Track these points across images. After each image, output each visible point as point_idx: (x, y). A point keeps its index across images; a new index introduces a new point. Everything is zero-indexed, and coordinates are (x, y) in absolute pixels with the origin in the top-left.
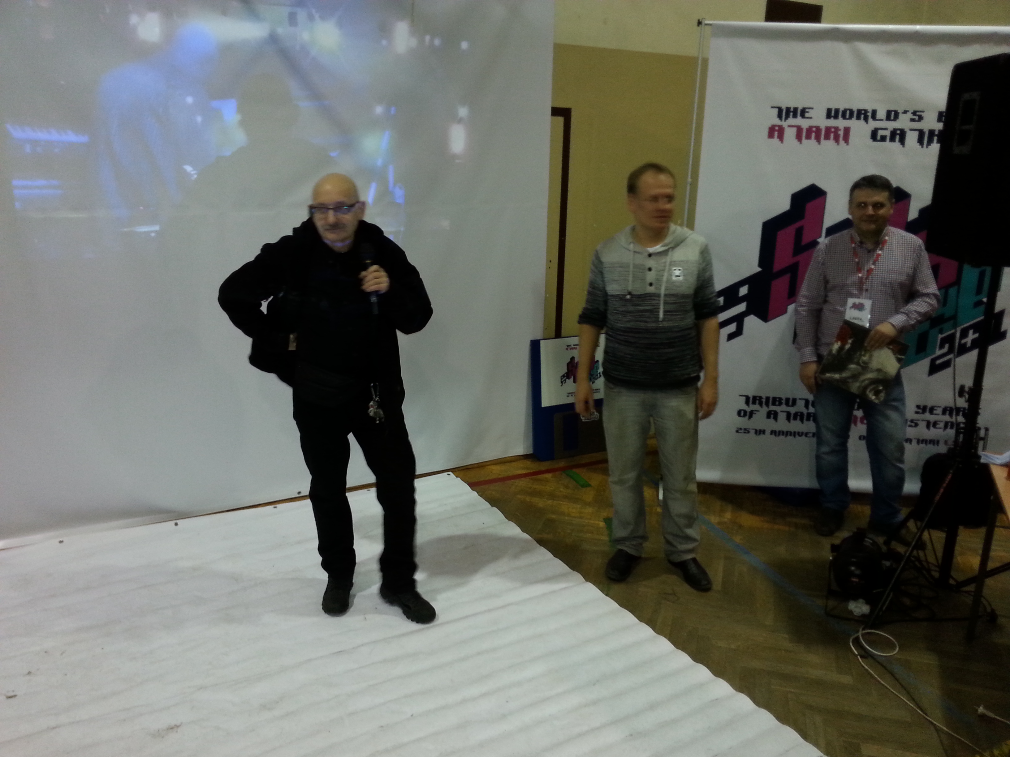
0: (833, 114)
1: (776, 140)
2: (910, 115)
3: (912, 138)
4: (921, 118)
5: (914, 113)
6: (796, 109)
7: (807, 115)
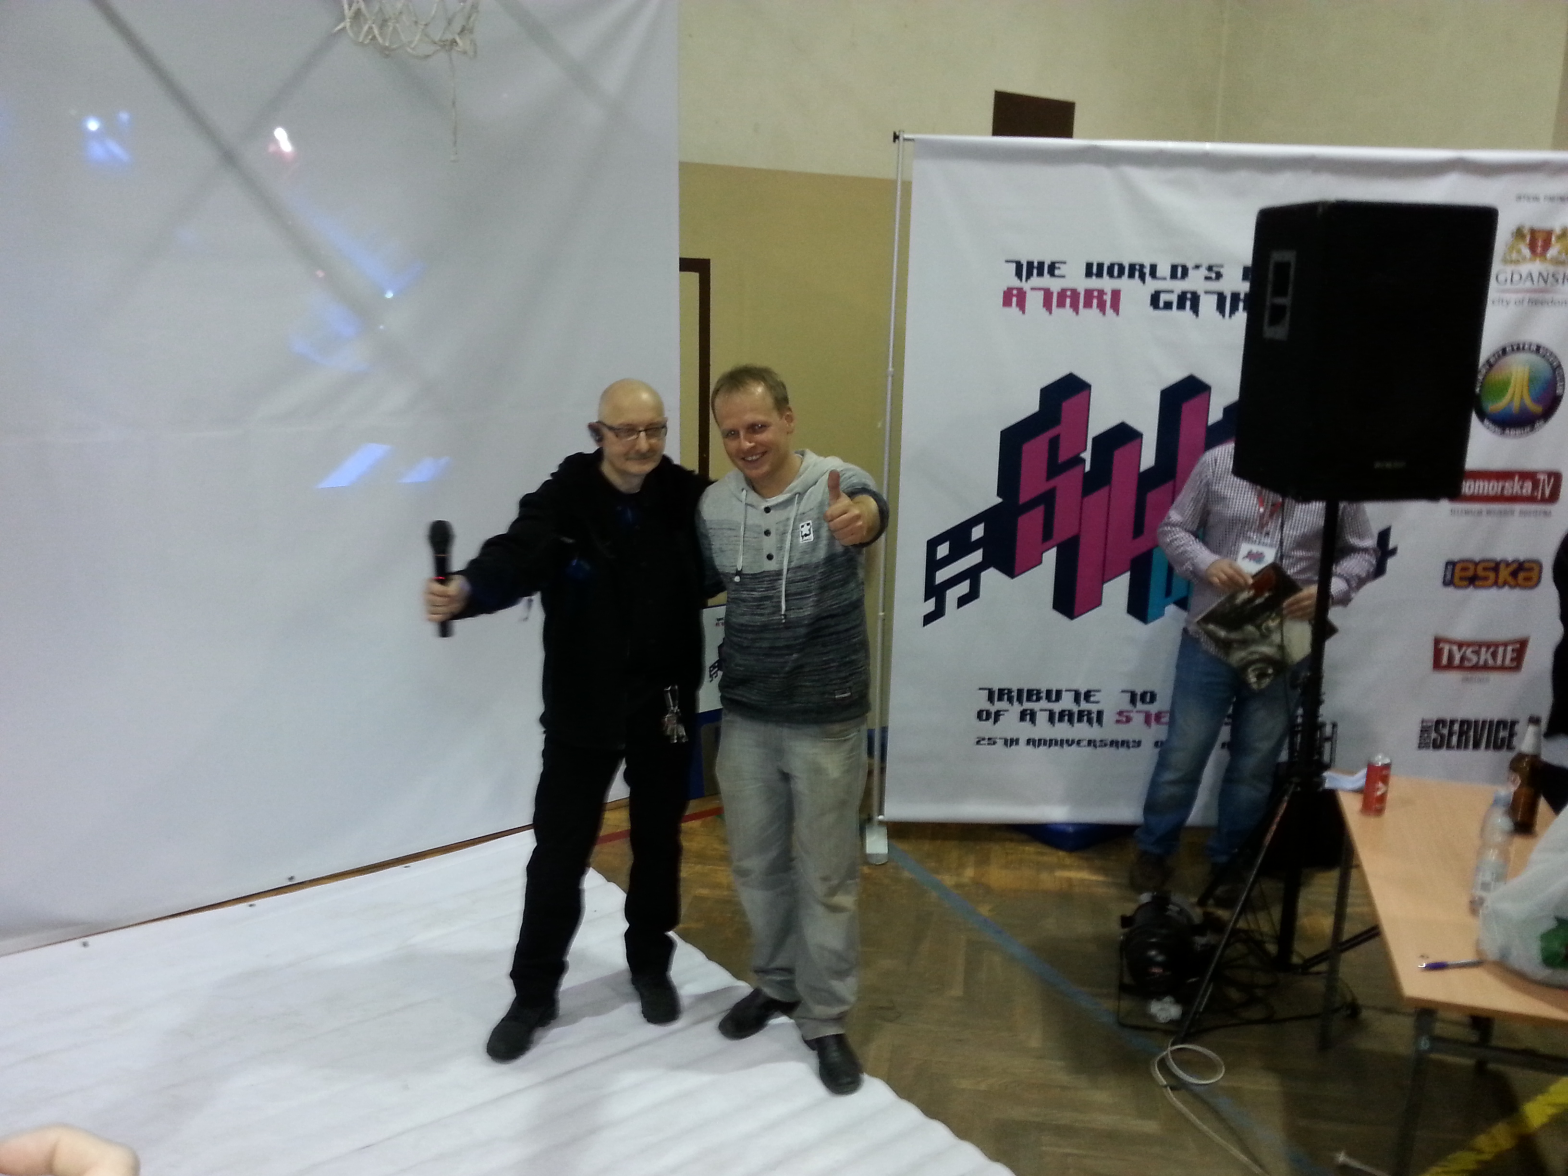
0: (1095, 270)
1: (1014, 309)
2: (1203, 272)
3: (1208, 304)
4: (1219, 276)
5: (1210, 268)
6: (1041, 265)
7: (1057, 272)
